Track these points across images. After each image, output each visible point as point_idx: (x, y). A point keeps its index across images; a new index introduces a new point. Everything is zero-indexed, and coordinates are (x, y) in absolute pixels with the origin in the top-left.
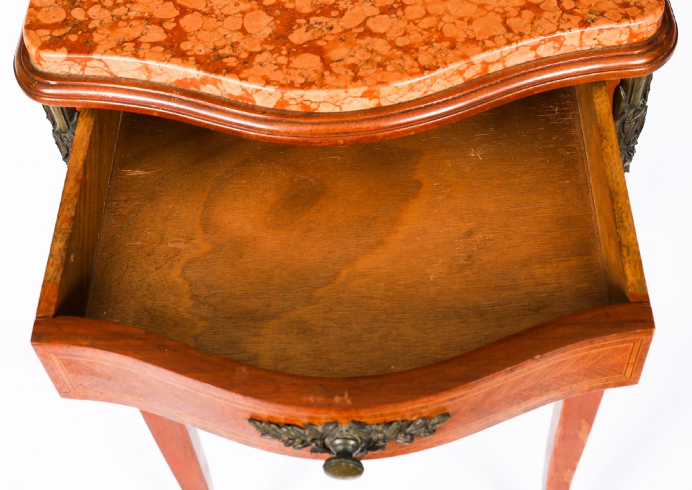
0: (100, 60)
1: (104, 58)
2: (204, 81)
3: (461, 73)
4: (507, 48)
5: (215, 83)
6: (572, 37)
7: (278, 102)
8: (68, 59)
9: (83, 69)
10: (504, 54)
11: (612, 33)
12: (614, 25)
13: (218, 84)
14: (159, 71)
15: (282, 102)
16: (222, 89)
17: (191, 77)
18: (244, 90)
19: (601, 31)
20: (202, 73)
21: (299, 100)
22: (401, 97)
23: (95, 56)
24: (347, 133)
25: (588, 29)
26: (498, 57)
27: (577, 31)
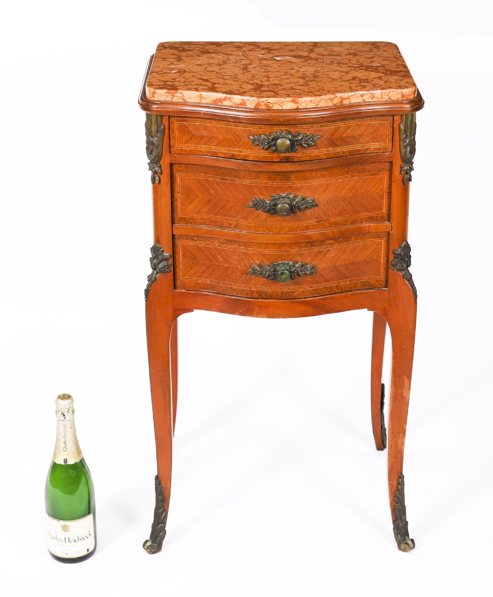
0: (181, 93)
1: (183, 92)
2: (225, 99)
3: (332, 100)
4: (351, 94)
5: (230, 99)
6: (378, 93)
7: (256, 104)
8: (166, 93)
9: (172, 98)
10: (349, 96)
11: (395, 94)
12: (395, 90)
13: (232, 99)
14: (206, 97)
15: (258, 104)
16: (233, 101)
17: (220, 97)
18: (243, 100)
19: (390, 92)
20: (225, 95)
21: (265, 103)
22: (307, 105)
23: (179, 91)
24: (284, 116)
25: (384, 91)
26: (347, 97)
27: (380, 91)
